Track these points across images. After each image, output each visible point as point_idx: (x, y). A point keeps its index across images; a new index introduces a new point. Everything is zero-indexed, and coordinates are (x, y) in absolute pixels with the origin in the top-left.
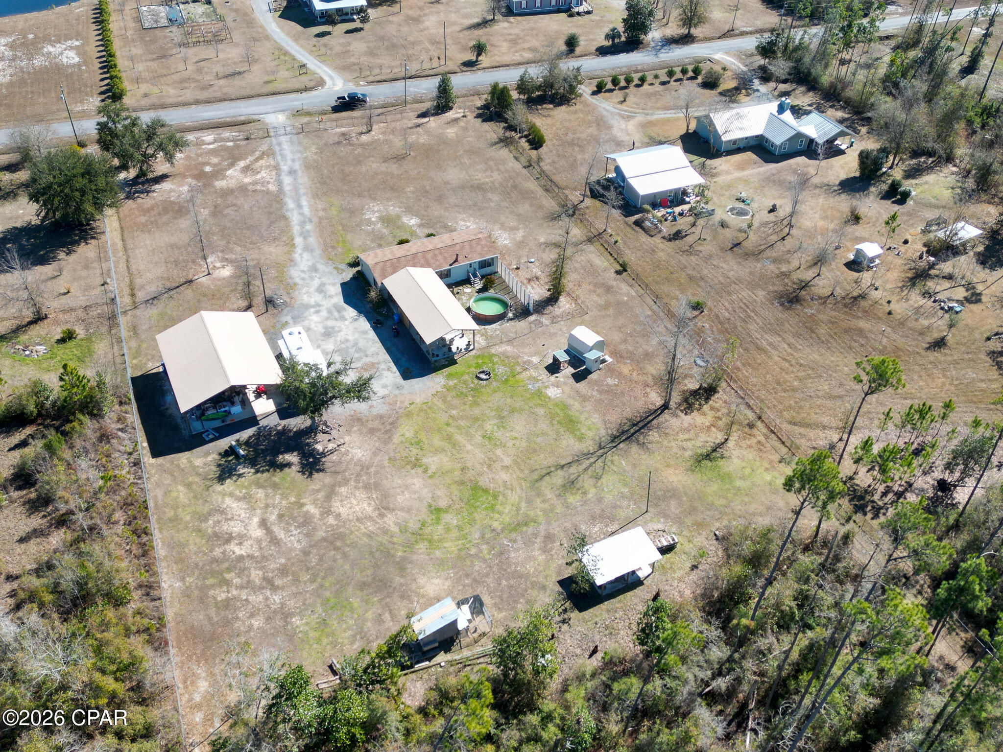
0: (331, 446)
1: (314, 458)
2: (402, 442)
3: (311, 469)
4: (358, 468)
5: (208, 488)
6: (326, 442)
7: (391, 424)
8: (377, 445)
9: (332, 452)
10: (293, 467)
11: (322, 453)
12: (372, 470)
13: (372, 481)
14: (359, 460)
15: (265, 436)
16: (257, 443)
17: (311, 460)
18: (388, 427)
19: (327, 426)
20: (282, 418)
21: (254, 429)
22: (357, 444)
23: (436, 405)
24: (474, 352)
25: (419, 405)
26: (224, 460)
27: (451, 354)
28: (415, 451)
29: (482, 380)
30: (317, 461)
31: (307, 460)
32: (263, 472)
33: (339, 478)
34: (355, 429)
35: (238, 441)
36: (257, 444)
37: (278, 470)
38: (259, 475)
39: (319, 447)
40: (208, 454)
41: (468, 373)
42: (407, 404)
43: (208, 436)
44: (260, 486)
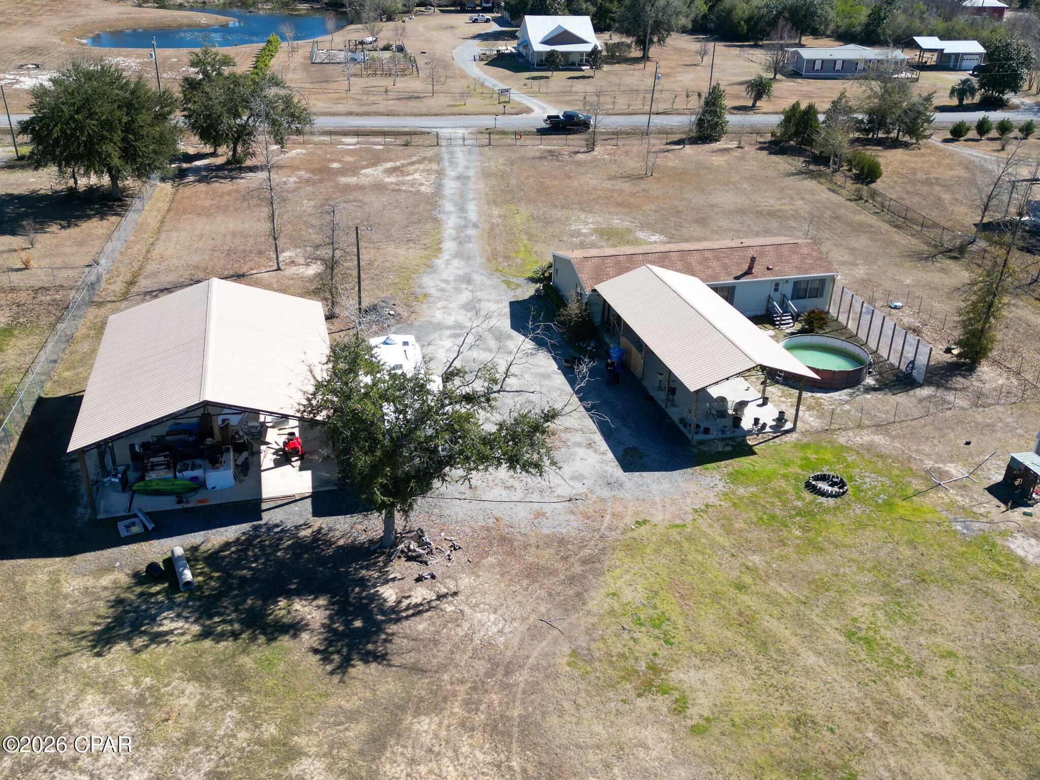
0: (420, 594)
1: (368, 618)
2: (612, 612)
3: (351, 647)
4: (482, 667)
5: (58, 656)
6: (410, 581)
7: (584, 562)
8: (543, 608)
9: (418, 610)
10: (305, 636)
11: (394, 610)
12: (521, 677)
13: (516, 712)
14: (488, 644)
15: (262, 548)
16: (239, 560)
17: (358, 624)
18: (578, 569)
19: (422, 544)
20: (318, 512)
21: (246, 527)
22: (490, 599)
23: (705, 535)
24: (794, 435)
25: (660, 529)
26: (138, 590)
27: (738, 433)
28: (647, 644)
29: (823, 494)
30: (373, 629)
31: (348, 623)
32: (221, 637)
33: (421, 686)
34: (491, 560)
35: (195, 549)
36: (236, 565)
37: (262, 639)
38: (207, 643)
39: (389, 594)
40: (109, 569)
41: (785, 477)
42: (629, 520)
43: (128, 527)
44: (197, 675)
